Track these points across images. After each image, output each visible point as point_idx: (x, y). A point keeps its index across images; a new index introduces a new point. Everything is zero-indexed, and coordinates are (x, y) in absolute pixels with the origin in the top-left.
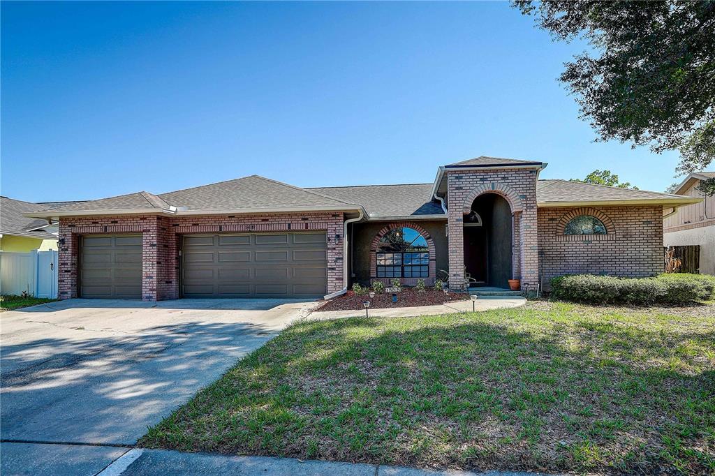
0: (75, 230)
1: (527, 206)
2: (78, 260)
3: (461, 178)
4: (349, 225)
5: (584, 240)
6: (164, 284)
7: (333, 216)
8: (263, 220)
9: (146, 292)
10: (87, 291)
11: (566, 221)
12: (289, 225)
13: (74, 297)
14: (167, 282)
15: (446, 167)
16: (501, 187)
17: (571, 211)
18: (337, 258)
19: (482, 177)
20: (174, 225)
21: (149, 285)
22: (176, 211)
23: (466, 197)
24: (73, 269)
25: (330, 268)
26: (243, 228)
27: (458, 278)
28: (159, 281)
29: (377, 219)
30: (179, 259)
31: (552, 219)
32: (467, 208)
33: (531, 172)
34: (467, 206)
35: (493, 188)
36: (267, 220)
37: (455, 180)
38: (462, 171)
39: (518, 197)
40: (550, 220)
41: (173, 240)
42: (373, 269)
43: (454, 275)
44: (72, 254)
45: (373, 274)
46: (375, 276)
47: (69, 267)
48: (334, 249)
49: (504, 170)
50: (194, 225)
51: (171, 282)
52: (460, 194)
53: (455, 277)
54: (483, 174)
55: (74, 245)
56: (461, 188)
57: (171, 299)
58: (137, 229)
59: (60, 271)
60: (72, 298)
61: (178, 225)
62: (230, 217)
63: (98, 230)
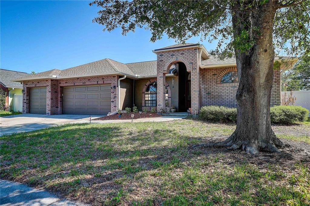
0: (27, 86)
1: (193, 68)
2: (29, 98)
3: (162, 55)
4: (121, 81)
5: (232, 86)
6: (55, 108)
7: (113, 77)
8: (88, 80)
9: (47, 111)
10: (32, 110)
11: (222, 75)
12: (97, 81)
13: (28, 113)
14: (56, 107)
15: (155, 50)
16: (181, 59)
17: (225, 69)
18: (114, 97)
19: (172, 54)
20: (60, 83)
21: (48, 109)
22: (56, 77)
23: (164, 65)
24: (27, 102)
25: (112, 101)
26: (82, 84)
27: (160, 106)
28: (52, 107)
29: (141, 77)
30: (61, 97)
31: (214, 75)
32: (165, 70)
33: (195, 49)
34: (165, 69)
35: (177, 59)
36: (90, 80)
37: (160, 57)
38: (163, 52)
39: (188, 64)
40: (213, 75)
41: (59, 89)
42: (143, 102)
43: (159, 105)
44: (27, 96)
45: (143, 105)
46: (144, 105)
47: (25, 101)
48: (114, 92)
49: (182, 50)
50: (66, 83)
51: (58, 107)
52: (162, 63)
53: (159, 106)
54: (173, 53)
55: (27, 92)
56: (162, 61)
57: (58, 114)
58: (45, 85)
59: (23, 102)
60: (27, 113)
61: (61, 83)
62: (77, 79)
63: (34, 86)
